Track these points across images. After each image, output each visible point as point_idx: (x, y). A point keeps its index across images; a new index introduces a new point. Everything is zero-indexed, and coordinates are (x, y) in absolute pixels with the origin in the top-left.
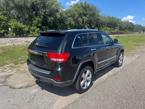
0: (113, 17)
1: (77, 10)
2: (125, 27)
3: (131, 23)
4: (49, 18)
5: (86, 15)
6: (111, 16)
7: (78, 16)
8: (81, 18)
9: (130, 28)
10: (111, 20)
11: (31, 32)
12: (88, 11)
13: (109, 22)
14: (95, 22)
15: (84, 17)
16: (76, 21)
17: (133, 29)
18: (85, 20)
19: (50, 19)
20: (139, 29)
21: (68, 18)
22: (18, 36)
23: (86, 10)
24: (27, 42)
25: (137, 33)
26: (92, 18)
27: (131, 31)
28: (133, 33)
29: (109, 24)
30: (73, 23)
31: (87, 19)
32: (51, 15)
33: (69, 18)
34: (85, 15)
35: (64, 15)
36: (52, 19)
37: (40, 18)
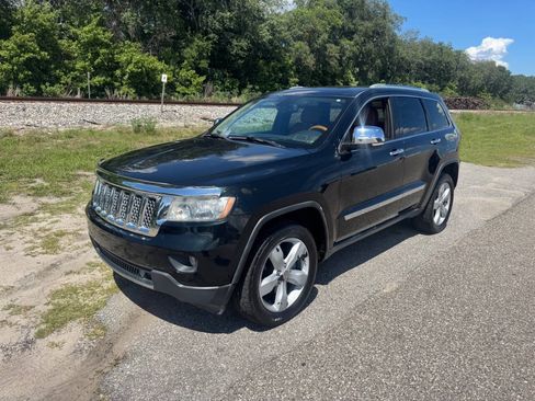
0: (441, 44)
1: (322, 17)
2: (479, 82)
3: (502, 69)
4: (235, 42)
5: (353, 33)
6: (436, 42)
7: (325, 36)
8: (337, 44)
9: (497, 87)
10: (435, 55)
11: (180, 89)
12: (357, 20)
13: (426, 62)
14: (379, 61)
15: (345, 43)
16: (320, 54)
17: (505, 92)
18: (348, 54)
19: (239, 45)
20: (526, 92)
21: (292, 42)
22: (144, 98)
23: (351, 16)
24: (205, 119)
25: (518, 106)
26: (370, 46)
27: (497, 99)
28: (506, 106)
29: (425, 69)
30: (310, 61)
31: (355, 49)
32: (240, 31)
33: (298, 44)
34: (349, 34)
35: (284, 34)
36: (244, 43)
37: (208, 39)
